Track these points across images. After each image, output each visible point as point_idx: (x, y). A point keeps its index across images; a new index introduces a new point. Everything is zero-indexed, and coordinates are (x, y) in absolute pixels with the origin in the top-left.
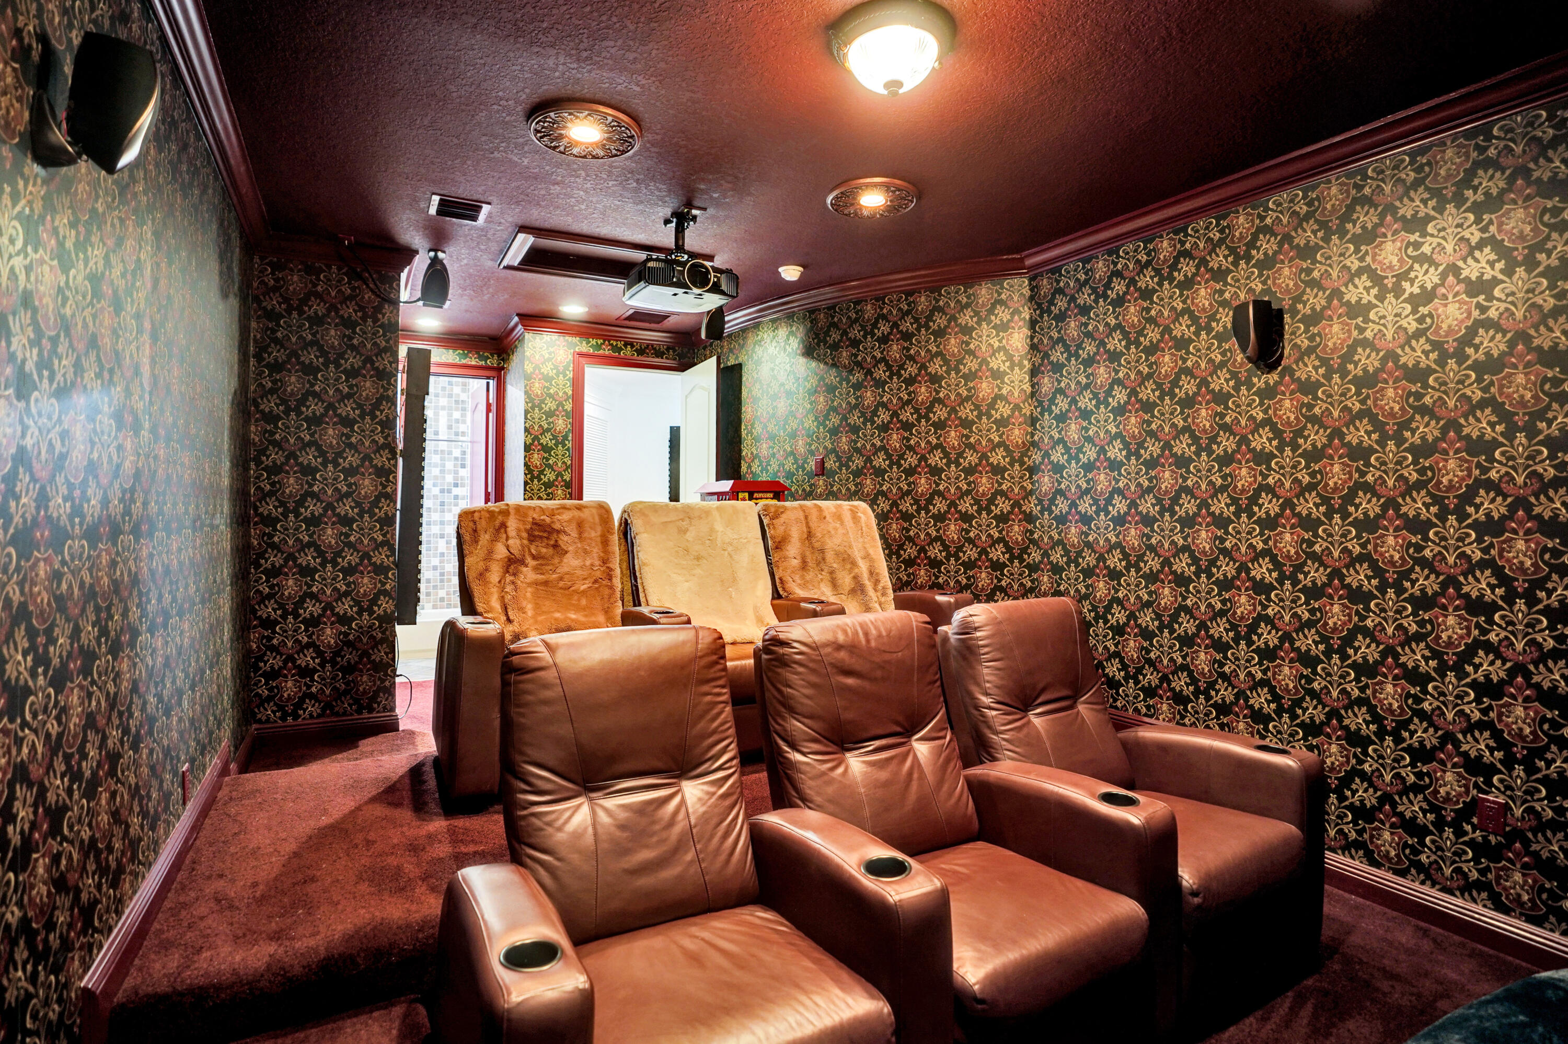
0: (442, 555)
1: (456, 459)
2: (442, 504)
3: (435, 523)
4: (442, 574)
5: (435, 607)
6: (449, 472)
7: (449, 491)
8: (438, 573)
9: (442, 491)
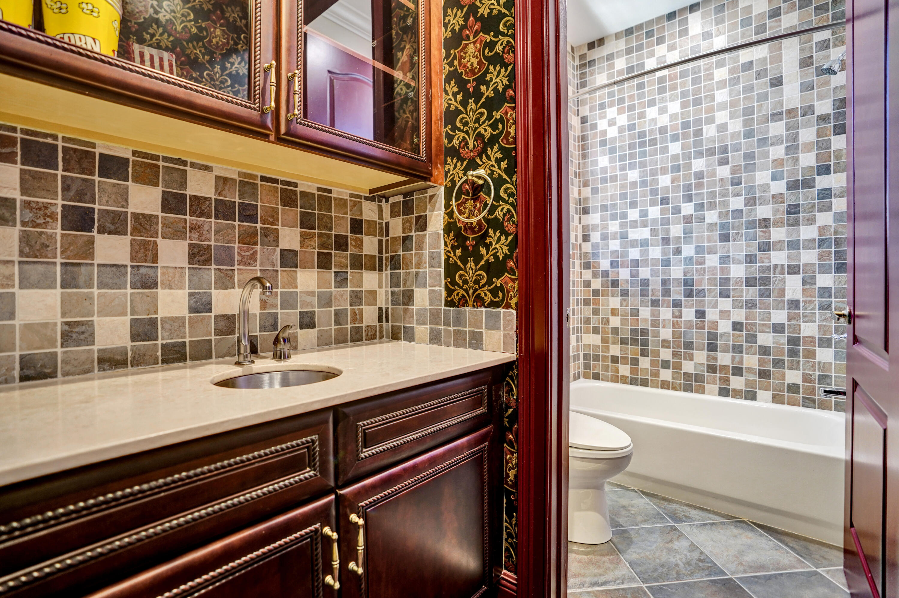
0: (795, 304)
1: (823, 118)
2: (794, 209)
3: (778, 245)
4: (794, 341)
5: (777, 399)
6: (808, 147)
7: (809, 184)
8: (783, 339)
9: (793, 186)
